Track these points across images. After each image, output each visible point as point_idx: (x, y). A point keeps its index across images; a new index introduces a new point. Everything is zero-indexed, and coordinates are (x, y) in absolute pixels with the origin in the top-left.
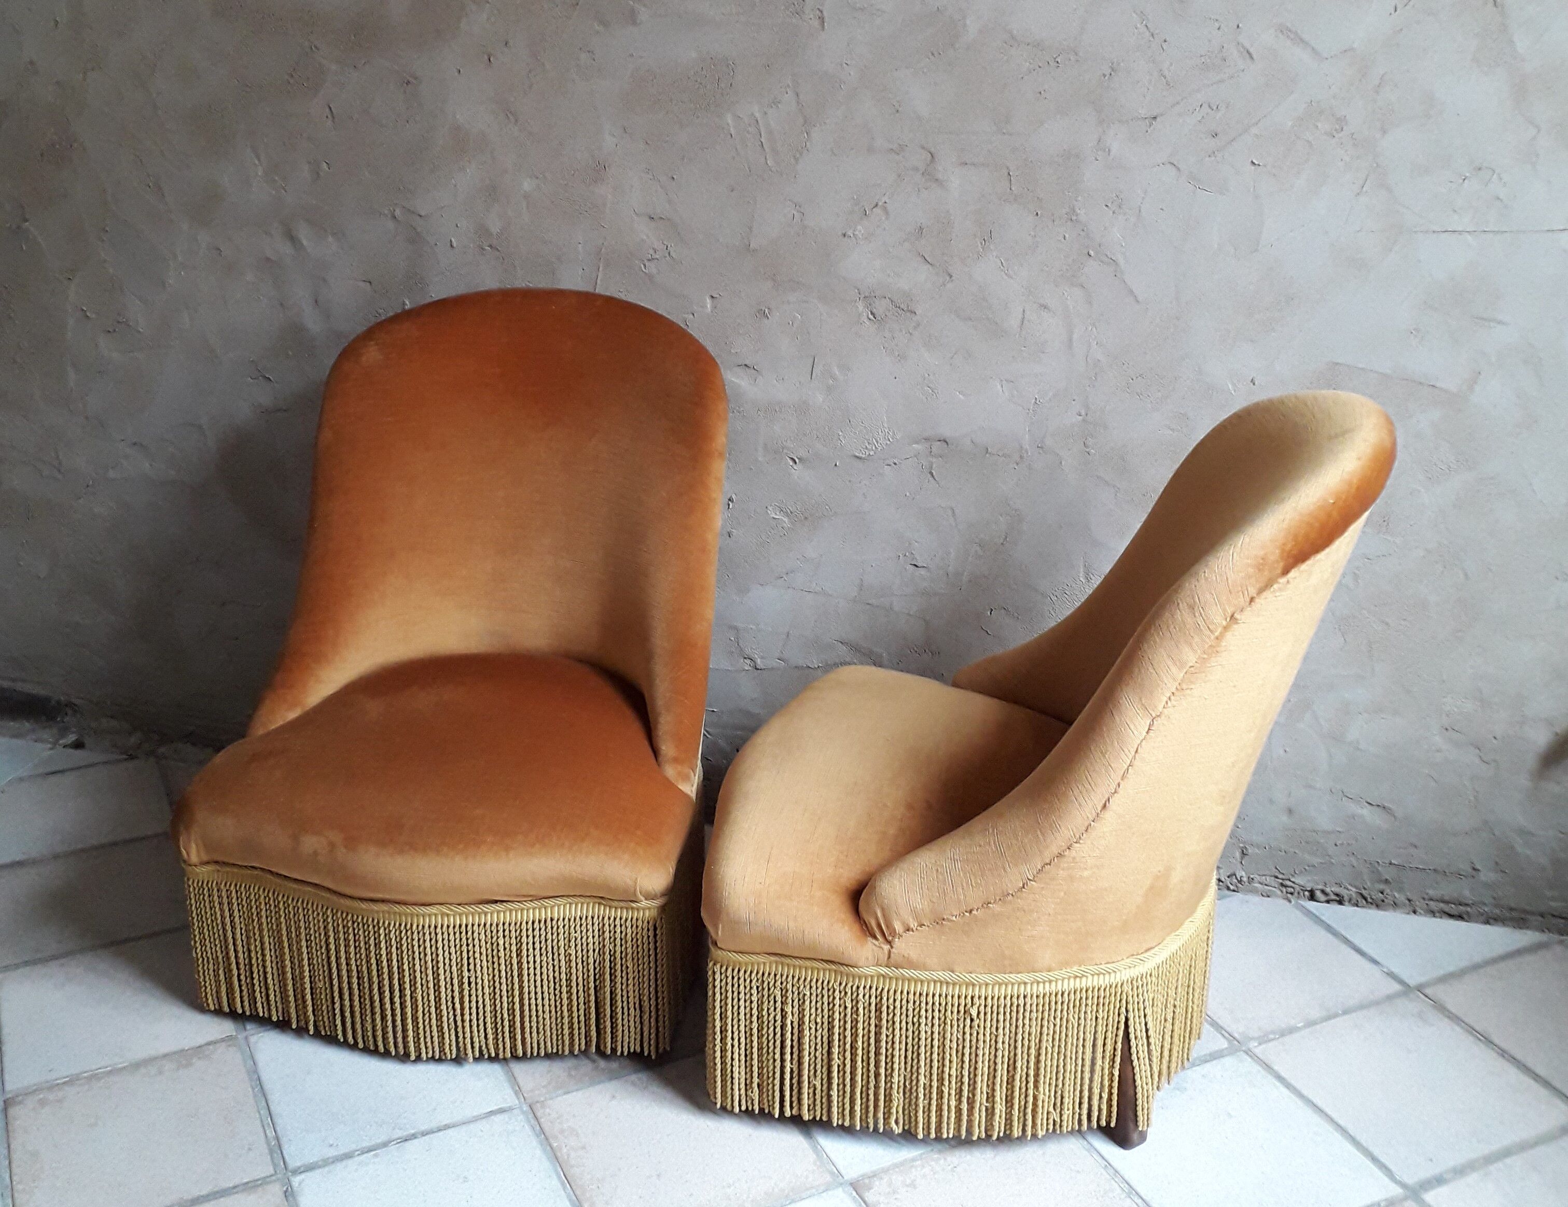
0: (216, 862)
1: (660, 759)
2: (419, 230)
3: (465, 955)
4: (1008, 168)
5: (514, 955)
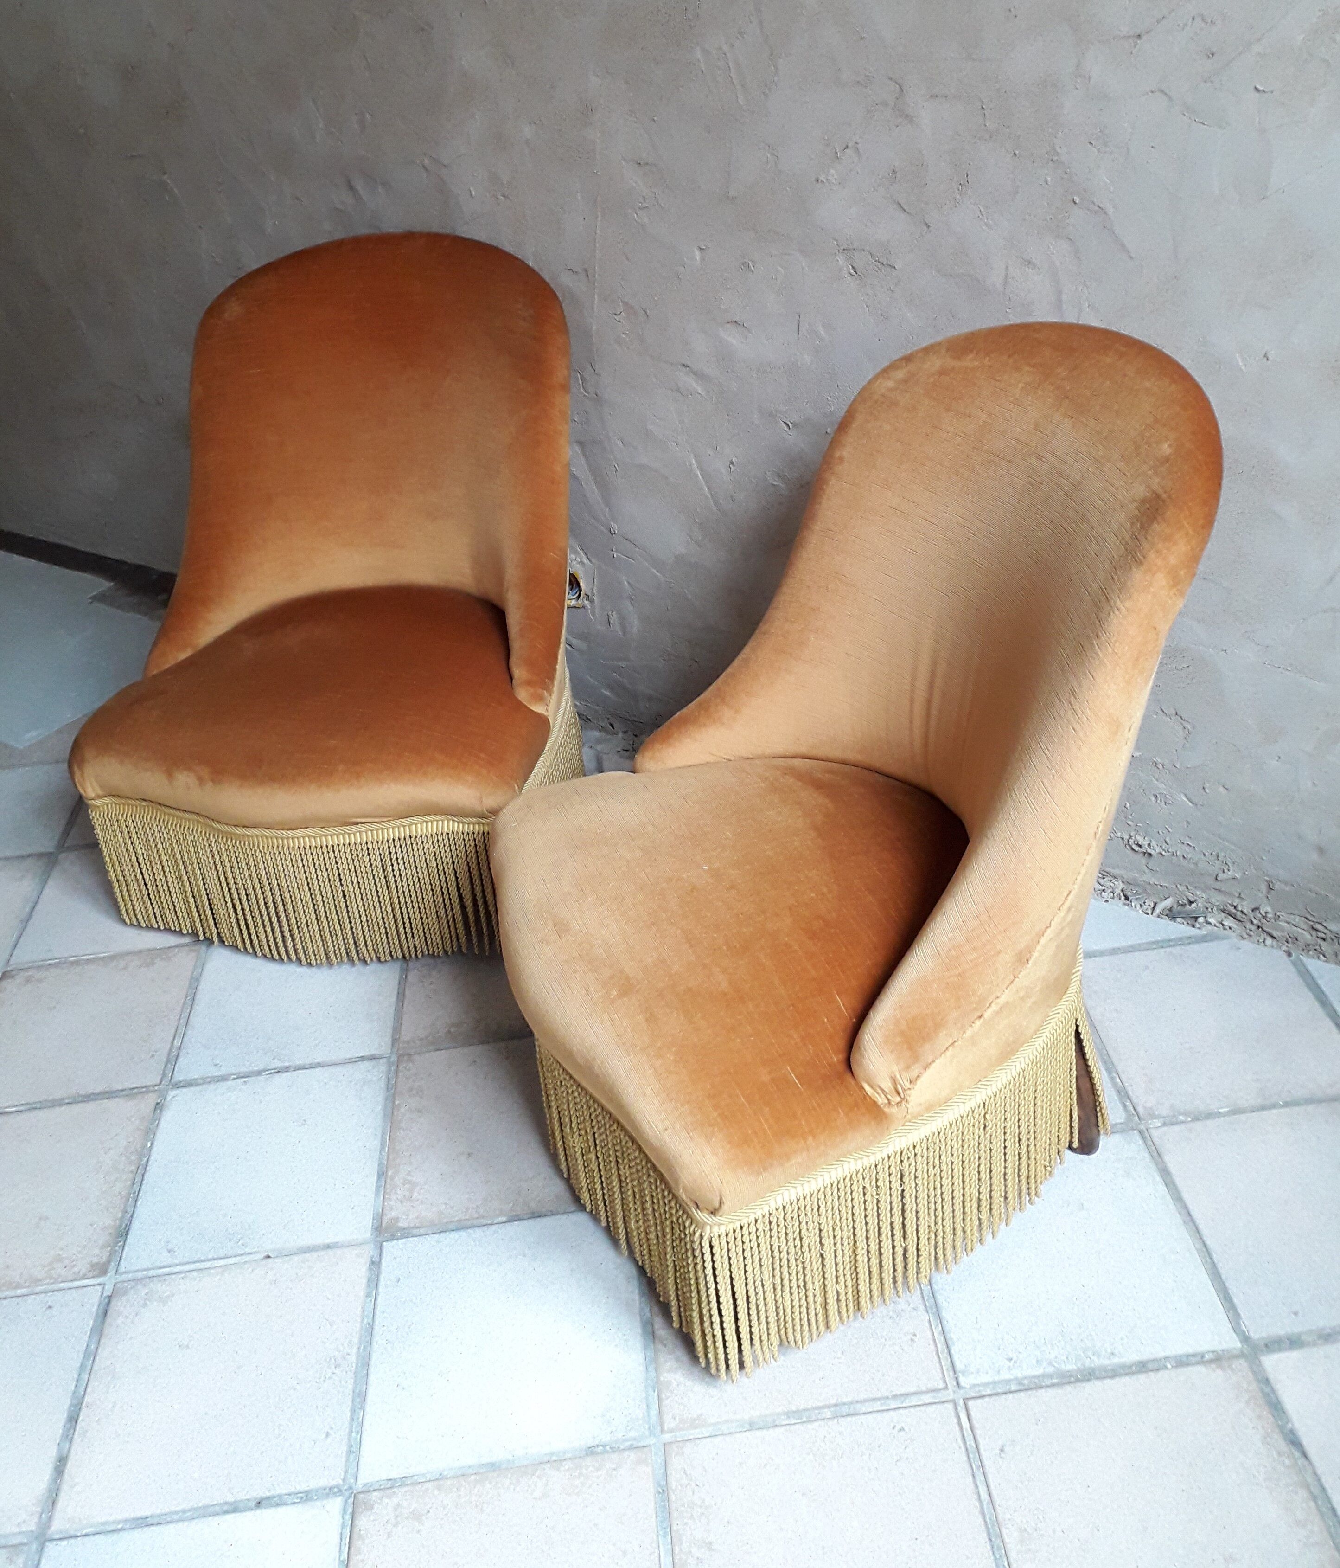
1: (514, 683)
2: (445, 180)
3: (335, 871)
4: (981, 100)
5: (380, 870)
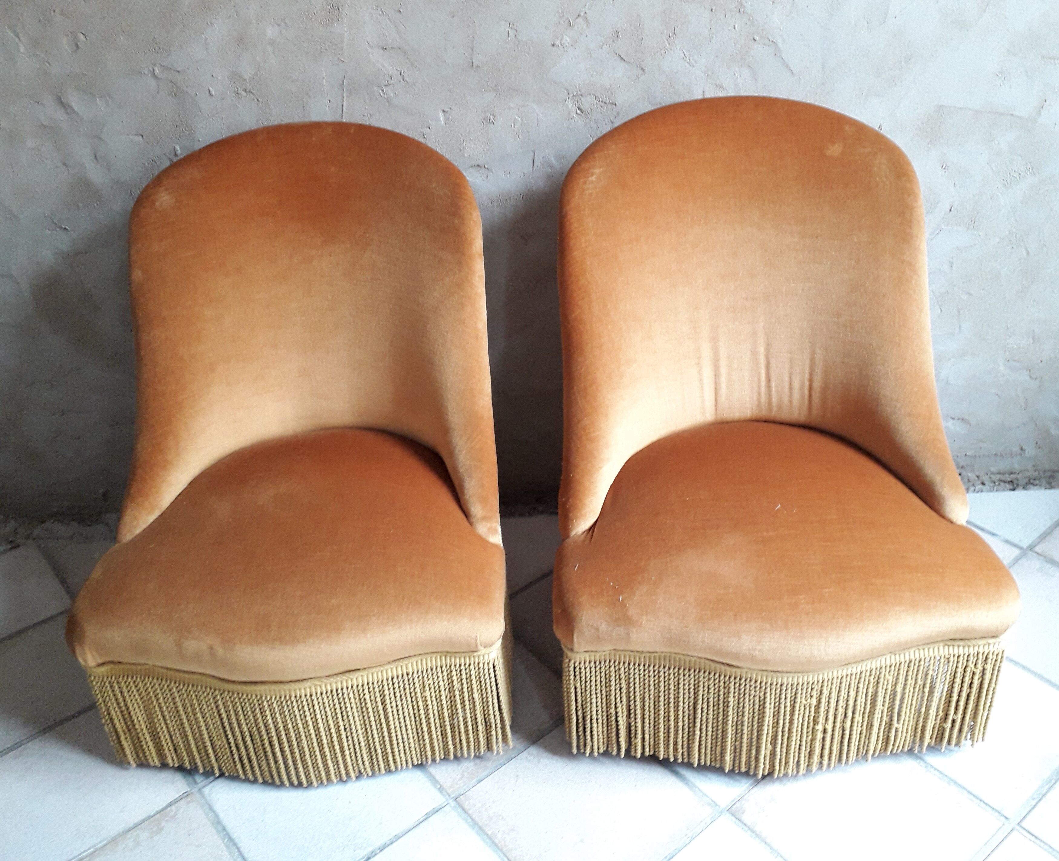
0: (112, 662)
1: (471, 520)
2: (179, 84)
3: (338, 711)
5: (379, 704)
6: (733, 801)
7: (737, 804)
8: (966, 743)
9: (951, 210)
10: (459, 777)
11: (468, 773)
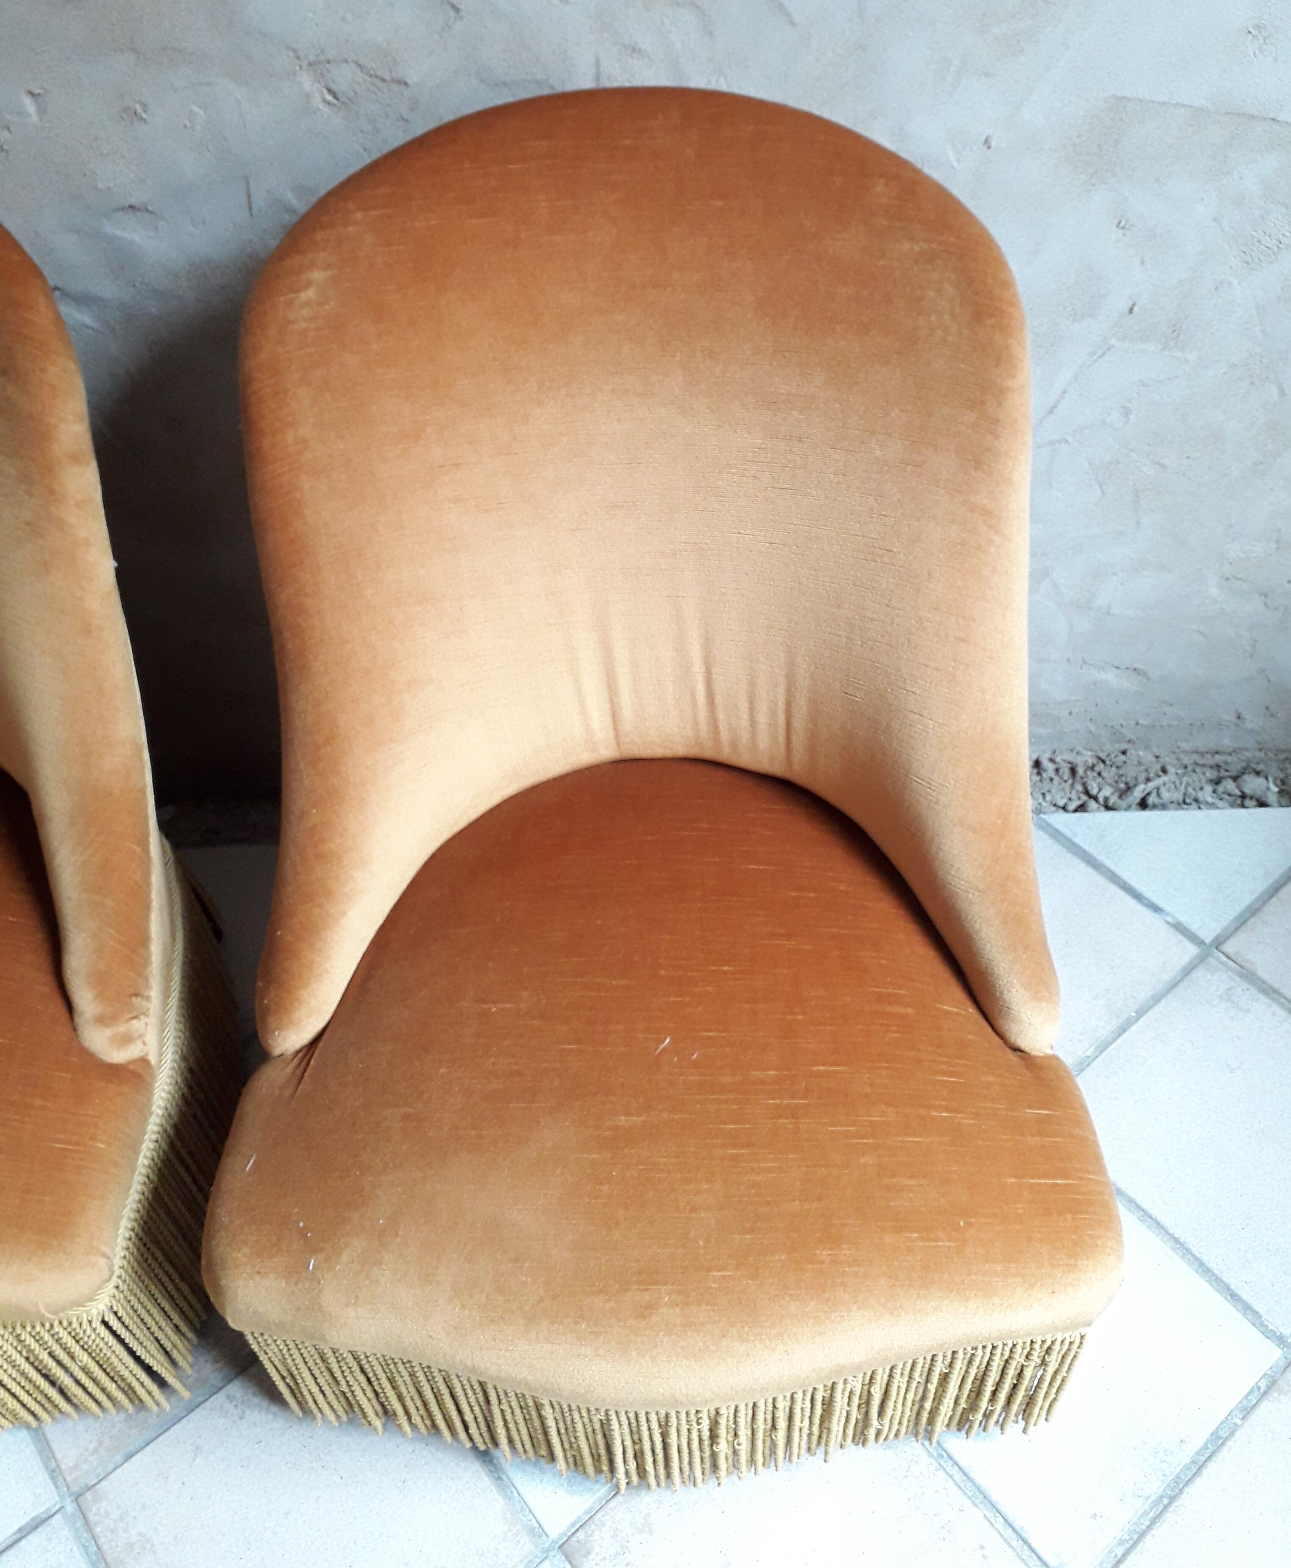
1: (76, 1019)
6: (573, 1525)
7: (581, 1535)
8: (1014, 1428)
9: (1131, 311)
10: (93, 1445)
11: (111, 1438)
